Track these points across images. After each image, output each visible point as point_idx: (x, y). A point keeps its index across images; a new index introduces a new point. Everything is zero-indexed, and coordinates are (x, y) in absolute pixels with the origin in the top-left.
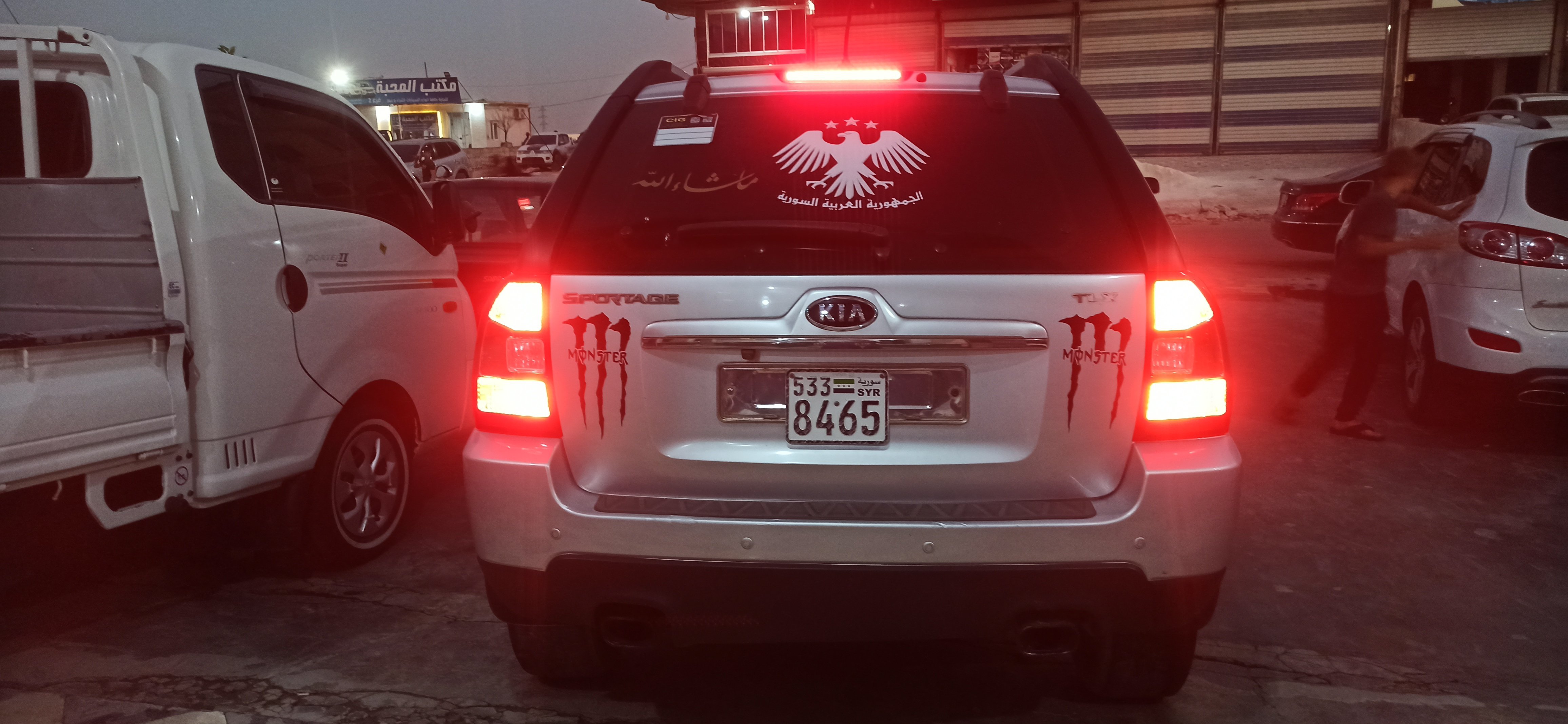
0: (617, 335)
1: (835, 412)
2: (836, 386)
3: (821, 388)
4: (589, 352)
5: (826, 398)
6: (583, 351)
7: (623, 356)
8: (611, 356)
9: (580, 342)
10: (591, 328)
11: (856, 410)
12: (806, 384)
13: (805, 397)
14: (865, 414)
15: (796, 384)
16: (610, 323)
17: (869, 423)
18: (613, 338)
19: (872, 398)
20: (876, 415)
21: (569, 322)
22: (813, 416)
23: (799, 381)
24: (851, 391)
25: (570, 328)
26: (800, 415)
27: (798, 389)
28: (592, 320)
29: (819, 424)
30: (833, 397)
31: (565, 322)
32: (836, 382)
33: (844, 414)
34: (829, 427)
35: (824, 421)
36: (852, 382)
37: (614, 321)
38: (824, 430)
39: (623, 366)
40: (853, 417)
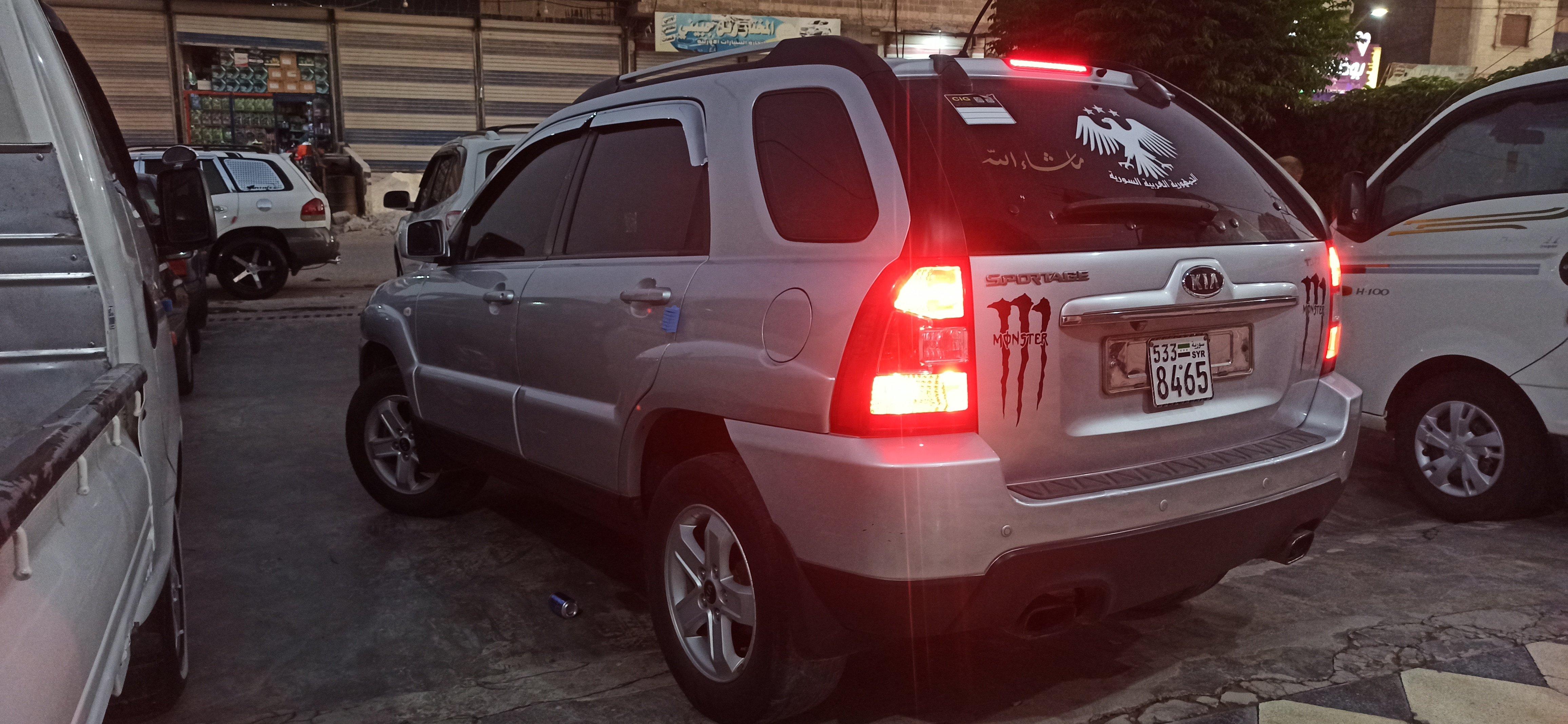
0: (1039, 315)
1: (1180, 374)
2: (1179, 351)
3: (1171, 354)
4: (1013, 335)
5: (1174, 363)
6: (1008, 335)
7: (1044, 337)
8: (1033, 338)
9: (1005, 326)
10: (1015, 310)
11: (1193, 371)
12: (1161, 349)
13: (1161, 363)
14: (1199, 375)
15: (1155, 352)
16: (1033, 304)
17: (1200, 381)
18: (1035, 318)
19: (1201, 359)
20: (1204, 374)
21: (994, 306)
22: (1168, 380)
23: (1157, 349)
24: (1188, 354)
25: (995, 312)
26: (1161, 381)
27: (1156, 356)
28: (1016, 302)
29: (1174, 388)
30: (1180, 361)
31: (989, 306)
32: (1180, 347)
33: (1187, 376)
34: (1178, 388)
35: (1176, 385)
36: (1187, 346)
37: (1036, 301)
38: (1176, 392)
39: (1043, 348)
40: (1192, 377)
